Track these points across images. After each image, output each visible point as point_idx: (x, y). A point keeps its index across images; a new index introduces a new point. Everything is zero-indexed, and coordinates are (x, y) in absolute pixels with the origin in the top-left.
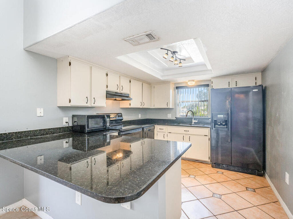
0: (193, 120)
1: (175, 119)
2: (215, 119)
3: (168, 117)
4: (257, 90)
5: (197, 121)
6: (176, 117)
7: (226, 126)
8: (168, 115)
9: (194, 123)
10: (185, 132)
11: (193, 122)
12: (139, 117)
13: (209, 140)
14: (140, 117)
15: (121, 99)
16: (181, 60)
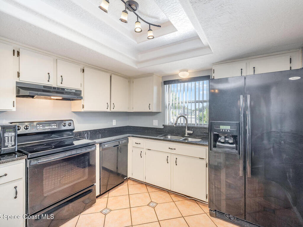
0: (187, 129)
1: (163, 127)
2: (215, 133)
3: (154, 125)
4: (299, 78)
5: (191, 132)
6: (163, 125)
7: (234, 145)
8: (154, 121)
9: (188, 134)
10: (170, 151)
11: (186, 133)
12: (114, 125)
13: (207, 167)
14: (114, 123)
15: (61, 98)
16: (151, 25)
